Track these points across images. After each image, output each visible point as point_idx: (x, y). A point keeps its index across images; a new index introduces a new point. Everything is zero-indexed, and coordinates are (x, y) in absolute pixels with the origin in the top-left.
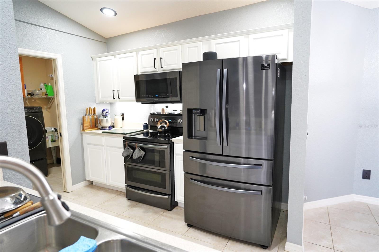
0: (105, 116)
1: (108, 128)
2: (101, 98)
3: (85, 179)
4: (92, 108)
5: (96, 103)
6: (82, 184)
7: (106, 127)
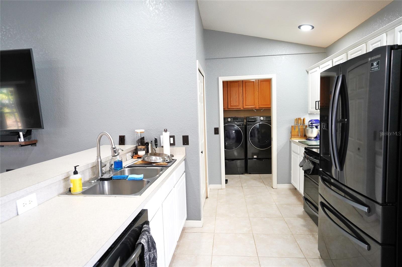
0: (311, 127)
1: (313, 139)
2: (310, 109)
3: (291, 182)
4: (302, 118)
5: (309, 114)
6: (286, 186)
7: (311, 138)
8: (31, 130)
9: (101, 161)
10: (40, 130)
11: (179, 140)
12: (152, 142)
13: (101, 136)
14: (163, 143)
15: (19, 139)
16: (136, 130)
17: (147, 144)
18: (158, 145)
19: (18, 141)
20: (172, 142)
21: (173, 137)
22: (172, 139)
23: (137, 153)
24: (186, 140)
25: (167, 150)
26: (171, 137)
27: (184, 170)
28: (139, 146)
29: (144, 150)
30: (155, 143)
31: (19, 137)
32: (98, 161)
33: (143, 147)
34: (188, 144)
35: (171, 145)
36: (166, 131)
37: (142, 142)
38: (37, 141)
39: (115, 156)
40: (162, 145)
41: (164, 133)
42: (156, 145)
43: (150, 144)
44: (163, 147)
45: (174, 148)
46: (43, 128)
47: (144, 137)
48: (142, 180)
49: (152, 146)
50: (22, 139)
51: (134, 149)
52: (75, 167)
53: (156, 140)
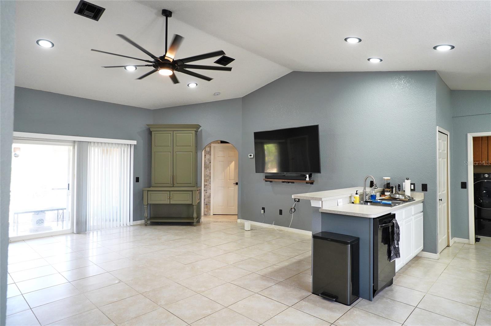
8: (312, 174)
9: (366, 192)
10: (319, 174)
11: (419, 187)
12: (396, 186)
13: (367, 178)
14: (405, 188)
15: (306, 179)
16: (384, 178)
17: (392, 188)
18: (401, 190)
19: (305, 180)
20: (412, 188)
21: (414, 184)
22: (412, 186)
23: (384, 193)
24: (424, 188)
25: (408, 193)
26: (411, 184)
27: (422, 210)
28: (386, 188)
29: (389, 192)
30: (398, 187)
31: (306, 177)
32: (364, 192)
33: (389, 190)
34: (426, 190)
35: (411, 190)
36: (408, 179)
37: (388, 186)
38: (314, 181)
39: (376, 188)
40: (404, 190)
41: (406, 181)
42: (399, 189)
43: (394, 188)
44: (404, 191)
45: (414, 193)
46: (321, 173)
47: (389, 183)
48: (390, 204)
49: (396, 189)
50: (308, 179)
51: (382, 190)
52: (357, 191)
53: (399, 186)
